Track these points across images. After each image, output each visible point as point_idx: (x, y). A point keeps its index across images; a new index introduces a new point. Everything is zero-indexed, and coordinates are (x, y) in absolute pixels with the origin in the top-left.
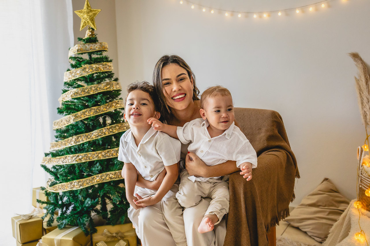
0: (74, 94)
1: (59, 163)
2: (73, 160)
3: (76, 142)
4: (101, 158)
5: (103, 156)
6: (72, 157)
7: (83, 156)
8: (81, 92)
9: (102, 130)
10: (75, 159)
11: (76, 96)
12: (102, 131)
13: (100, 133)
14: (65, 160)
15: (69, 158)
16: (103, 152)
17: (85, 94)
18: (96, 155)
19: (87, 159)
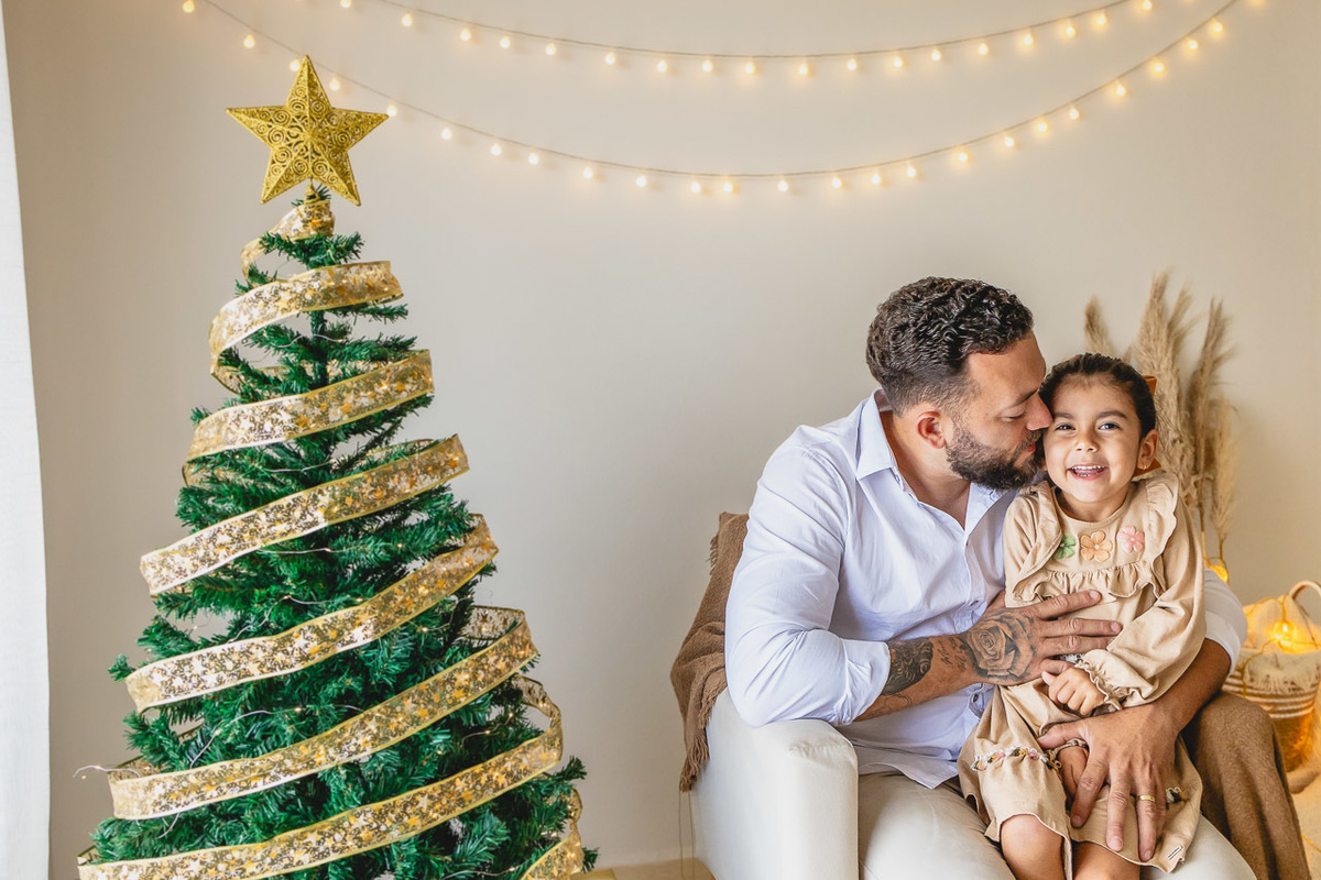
0: (342, 502)
1: (286, 861)
2: (383, 828)
3: (381, 735)
4: (503, 787)
5: (509, 775)
6: (380, 816)
7: (436, 794)
8: (370, 493)
9: (484, 656)
10: (399, 818)
11: (351, 510)
12: (483, 661)
13: (480, 672)
14: (329, 843)
15: (360, 822)
16: (509, 757)
17: (387, 497)
18: (484, 779)
19: (452, 804)
